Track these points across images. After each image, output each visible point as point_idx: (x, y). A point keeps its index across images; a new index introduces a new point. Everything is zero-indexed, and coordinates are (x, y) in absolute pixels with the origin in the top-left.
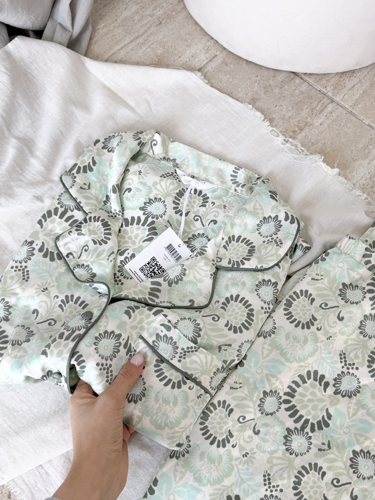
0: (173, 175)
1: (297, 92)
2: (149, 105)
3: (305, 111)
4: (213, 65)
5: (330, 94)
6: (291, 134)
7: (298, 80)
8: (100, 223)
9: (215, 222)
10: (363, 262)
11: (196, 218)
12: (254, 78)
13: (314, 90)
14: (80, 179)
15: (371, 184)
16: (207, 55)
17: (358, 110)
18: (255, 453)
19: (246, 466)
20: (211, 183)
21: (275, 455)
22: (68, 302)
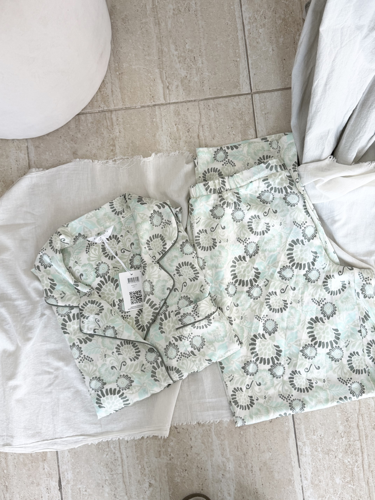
0: (90, 245)
1: (89, 125)
2: (30, 213)
3: (105, 132)
4: (32, 155)
5: (106, 108)
6: (112, 153)
7: (83, 117)
8: (89, 304)
9: (133, 244)
10: (209, 193)
11: (122, 251)
12: (61, 140)
13: (96, 115)
14: (56, 294)
15: (174, 141)
16: (23, 152)
17: (128, 103)
18: (244, 313)
19: (246, 321)
20: (110, 227)
21: (252, 306)
22: (119, 349)
